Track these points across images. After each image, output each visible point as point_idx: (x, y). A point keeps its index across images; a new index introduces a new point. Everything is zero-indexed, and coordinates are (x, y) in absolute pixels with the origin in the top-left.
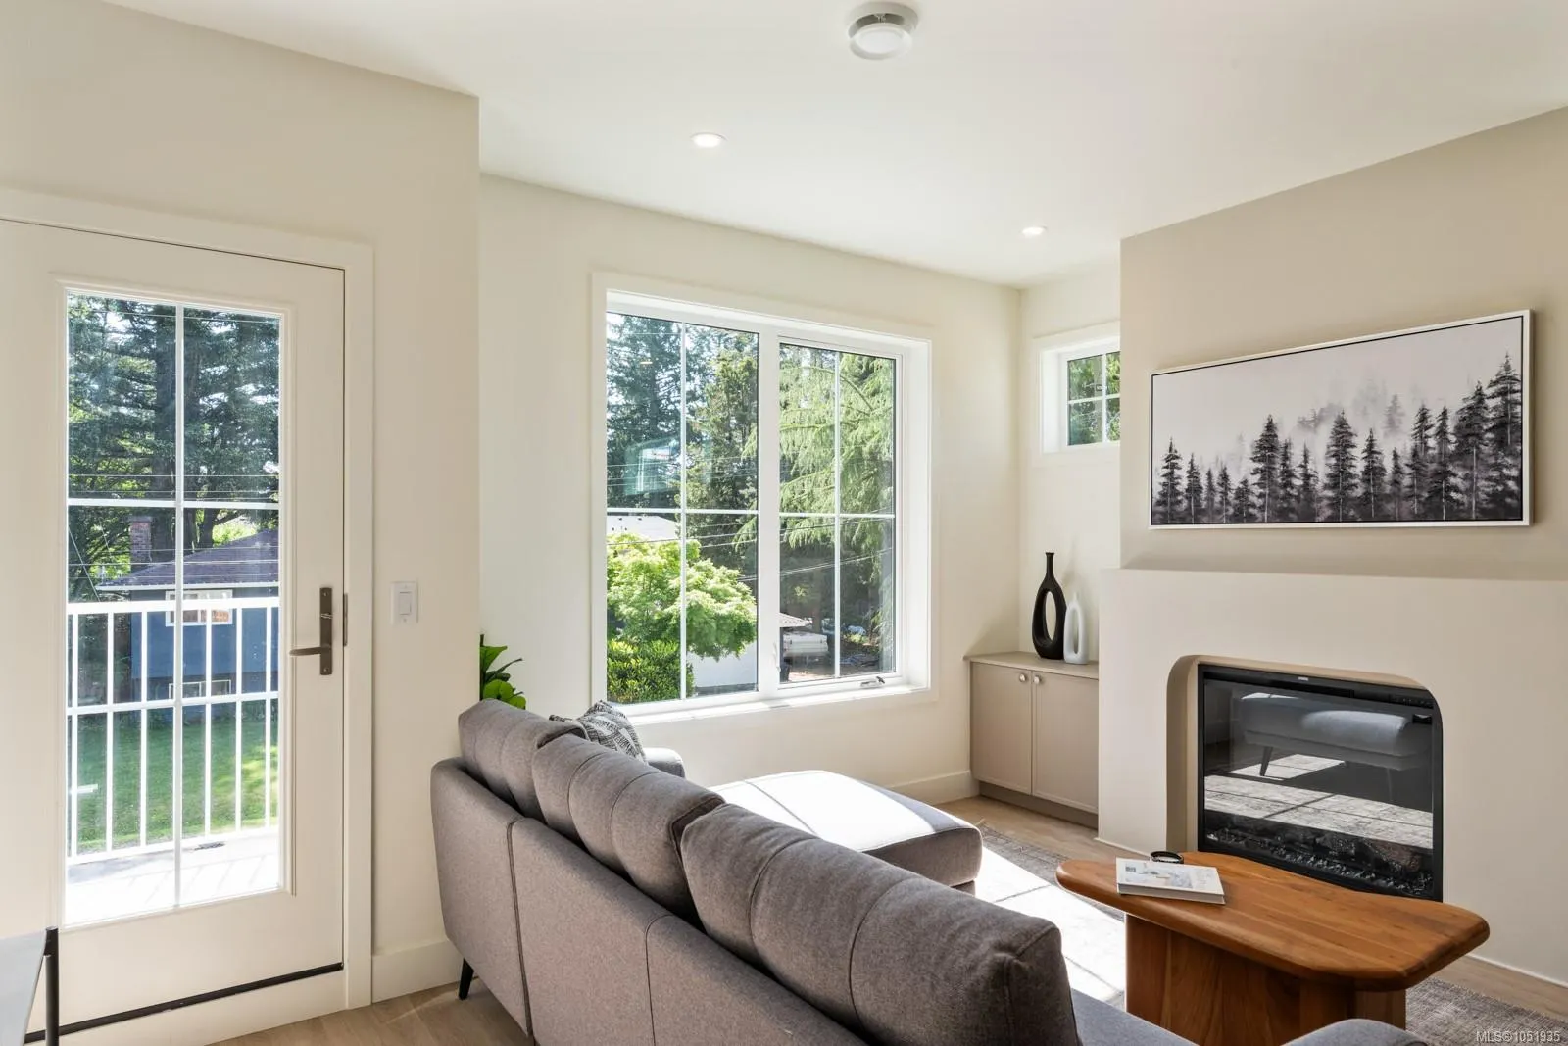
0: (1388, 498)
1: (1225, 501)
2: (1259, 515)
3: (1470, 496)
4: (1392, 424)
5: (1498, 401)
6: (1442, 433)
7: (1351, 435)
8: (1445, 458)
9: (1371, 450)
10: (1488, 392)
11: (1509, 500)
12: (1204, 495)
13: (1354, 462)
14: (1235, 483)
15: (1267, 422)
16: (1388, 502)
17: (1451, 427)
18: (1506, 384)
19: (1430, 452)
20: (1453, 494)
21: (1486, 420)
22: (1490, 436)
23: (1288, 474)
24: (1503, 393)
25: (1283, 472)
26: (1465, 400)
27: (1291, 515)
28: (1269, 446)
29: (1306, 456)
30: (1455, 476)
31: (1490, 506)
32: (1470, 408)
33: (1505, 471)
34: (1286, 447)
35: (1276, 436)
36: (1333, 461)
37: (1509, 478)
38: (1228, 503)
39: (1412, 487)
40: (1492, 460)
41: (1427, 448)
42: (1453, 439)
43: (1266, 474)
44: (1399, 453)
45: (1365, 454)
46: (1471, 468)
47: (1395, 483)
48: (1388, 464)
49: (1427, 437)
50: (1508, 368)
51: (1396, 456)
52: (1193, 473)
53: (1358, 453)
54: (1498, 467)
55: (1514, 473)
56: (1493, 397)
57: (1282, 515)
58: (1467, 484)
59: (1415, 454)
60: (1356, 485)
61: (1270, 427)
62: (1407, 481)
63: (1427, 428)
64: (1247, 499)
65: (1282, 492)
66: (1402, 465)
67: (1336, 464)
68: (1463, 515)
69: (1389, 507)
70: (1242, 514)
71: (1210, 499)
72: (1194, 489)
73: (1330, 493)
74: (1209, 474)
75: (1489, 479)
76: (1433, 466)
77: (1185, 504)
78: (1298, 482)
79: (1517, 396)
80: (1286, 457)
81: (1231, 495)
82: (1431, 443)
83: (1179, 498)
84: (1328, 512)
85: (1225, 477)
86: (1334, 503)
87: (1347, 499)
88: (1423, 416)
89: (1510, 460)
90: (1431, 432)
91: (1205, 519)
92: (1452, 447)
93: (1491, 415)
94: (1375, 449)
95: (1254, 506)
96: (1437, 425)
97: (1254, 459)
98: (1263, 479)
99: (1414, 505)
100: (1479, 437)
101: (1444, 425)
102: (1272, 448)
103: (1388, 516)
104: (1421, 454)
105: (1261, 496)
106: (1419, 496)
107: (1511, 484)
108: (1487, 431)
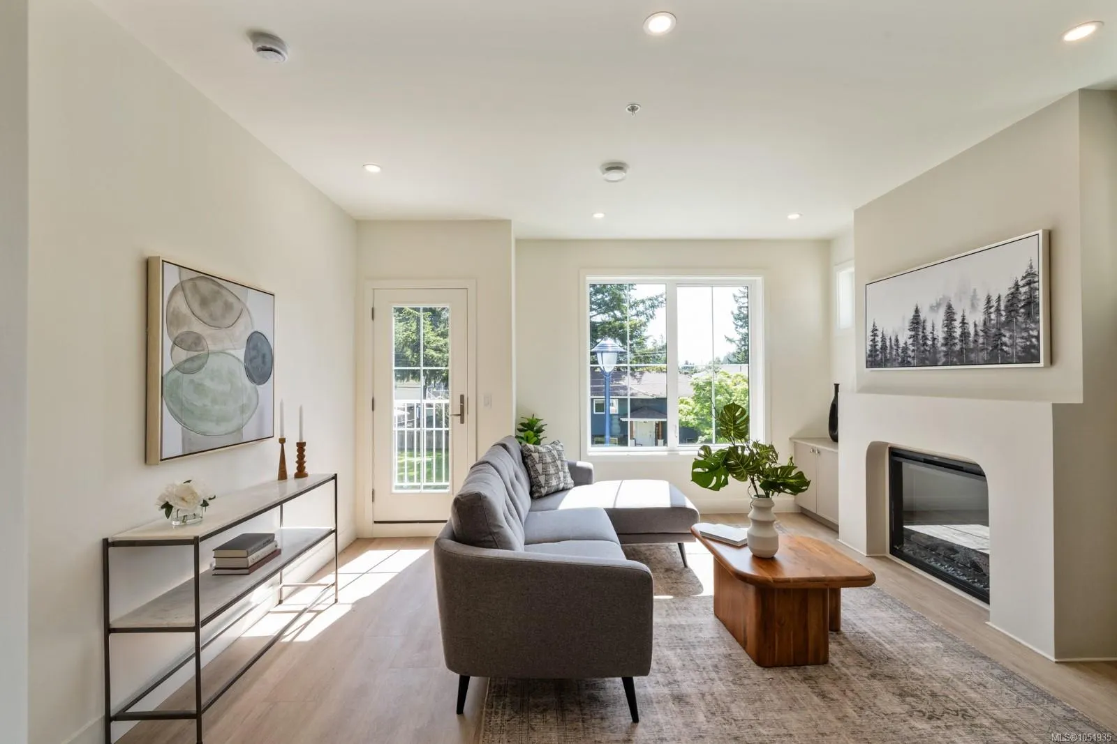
0: (972, 350)
1: (898, 354)
2: (912, 362)
3: (1012, 348)
4: (973, 306)
5: (1026, 289)
6: (998, 310)
7: (954, 313)
8: (1000, 326)
9: (963, 323)
10: (1021, 283)
11: (1033, 351)
12: (888, 351)
13: (956, 330)
14: (902, 344)
16: (972, 353)
17: (1002, 308)
18: (1030, 278)
19: (993, 322)
20: (1004, 348)
21: (1020, 301)
22: (1022, 310)
23: (925, 338)
24: (1029, 284)
25: (923, 336)
26: (1010, 289)
27: (927, 362)
28: (917, 323)
29: (933, 327)
30: (1005, 336)
31: (1023, 354)
32: (1012, 294)
33: (1031, 332)
34: (924, 322)
35: (919, 316)
36: (946, 329)
37: (1033, 337)
38: (898, 355)
39: (983, 344)
40: (1024, 326)
41: (991, 320)
42: (1003, 313)
43: (915, 337)
44: (977, 323)
45: (961, 325)
46: (1013, 331)
47: (976, 341)
48: (972, 331)
49: (991, 313)
50: (1031, 267)
51: (975, 325)
52: (883, 339)
53: (957, 324)
54: (1026, 330)
55: (1035, 333)
56: (1024, 286)
57: (922, 363)
58: (1011, 341)
59: (985, 324)
60: (956, 344)
61: (917, 311)
62: (981, 340)
63: (991, 307)
64: (907, 353)
65: (922, 348)
66: (979, 331)
67: (947, 331)
68: (1010, 360)
69: (973, 356)
70: (905, 363)
71: (891, 353)
72: (884, 348)
73: (944, 349)
74: (890, 339)
75: (1022, 338)
76: (994, 331)
77: (880, 356)
78: (929, 343)
79: (1036, 285)
80: (924, 329)
81: (900, 351)
82: (993, 316)
83: (878, 353)
84: (943, 360)
85: (897, 341)
86: (947, 354)
87: (953, 352)
88: (989, 301)
89: (1033, 326)
90: (992, 310)
91: (889, 365)
92: (1003, 319)
93: (1023, 298)
94: (966, 321)
95: (910, 357)
96: (996, 305)
97: (910, 330)
98: (914, 341)
99: (984, 355)
100: (1017, 311)
101: (999, 305)
102: (918, 323)
103: (972, 361)
104: (988, 324)
105: (913, 351)
106: (987, 349)
107: (1034, 340)
108: (1022, 307)
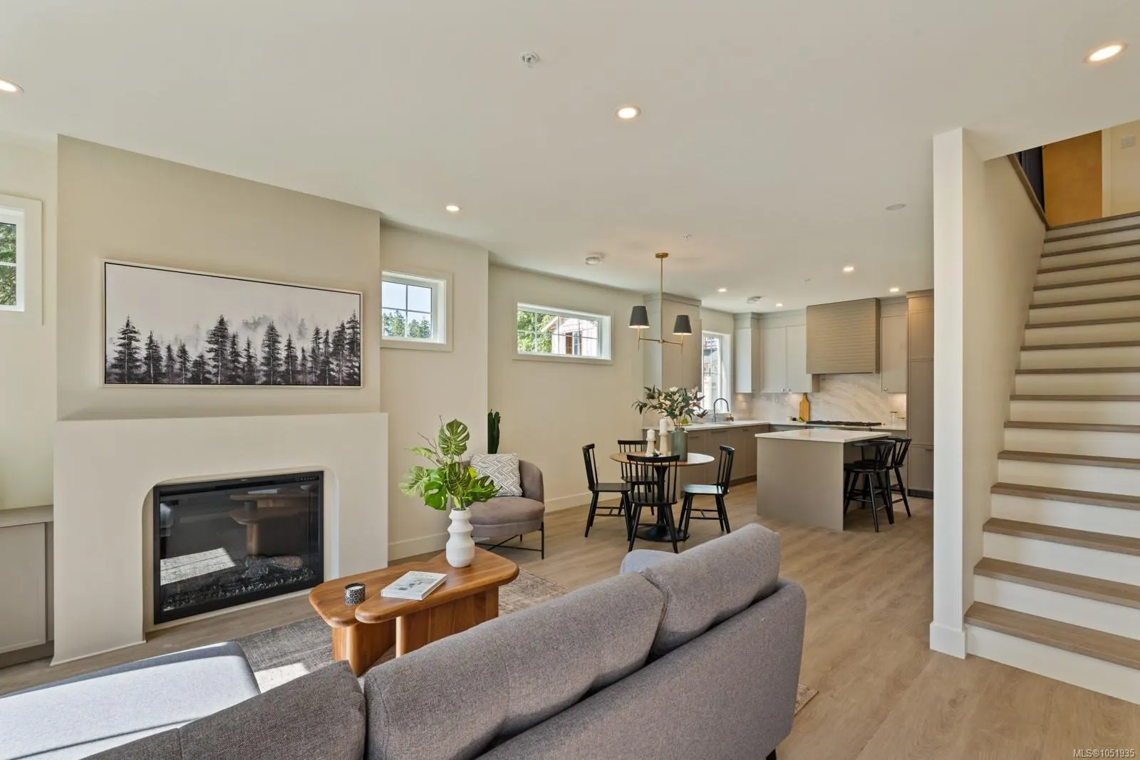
0: (299, 373)
1: (184, 367)
2: (214, 379)
3: (339, 374)
4: (301, 333)
5: (350, 331)
6: (326, 342)
7: (278, 336)
8: (327, 355)
9: (289, 346)
10: (347, 326)
11: (355, 377)
12: (164, 363)
13: (280, 352)
14: (193, 355)
15: (220, 319)
16: (299, 375)
17: (330, 340)
18: (354, 324)
19: (321, 350)
20: (332, 373)
21: (346, 339)
22: (347, 346)
23: (236, 354)
24: (353, 328)
25: (232, 353)
26: (337, 328)
27: (238, 380)
28: (220, 334)
29: (249, 344)
30: (332, 364)
31: (348, 379)
32: (339, 332)
33: (354, 363)
34: (234, 337)
35: (226, 329)
36: (267, 349)
37: (355, 367)
38: (187, 370)
39: (312, 367)
40: (348, 358)
41: (319, 349)
42: (332, 346)
43: (219, 353)
44: (305, 349)
45: (286, 348)
46: (339, 360)
47: (303, 365)
48: (299, 355)
49: (319, 343)
50: (355, 316)
51: (303, 351)
52: (152, 345)
53: (282, 346)
54: (350, 361)
55: (357, 365)
56: (349, 328)
57: (232, 380)
58: (338, 368)
59: (313, 351)
60: (281, 365)
61: (222, 322)
62: (309, 364)
63: (319, 339)
64: (203, 368)
65: (231, 365)
66: (307, 356)
67: (268, 352)
68: (336, 383)
69: (300, 377)
70: (199, 376)
71: (170, 366)
72: (153, 358)
73: (265, 368)
74: (169, 349)
75: (347, 367)
76: (322, 358)
77: (144, 368)
78: (243, 360)
79: (358, 330)
80: (234, 343)
81: (189, 365)
82: (322, 346)
83: (138, 364)
84: (264, 379)
85: (183, 352)
86: (267, 374)
87: (275, 372)
88: (317, 332)
89: (355, 359)
90: (321, 341)
91: (165, 380)
92: (331, 350)
93: (348, 337)
94: (292, 345)
95: (209, 372)
96: (324, 337)
97: (209, 342)
98: (216, 355)
99: (312, 377)
100: (343, 346)
101: (327, 338)
102: (224, 337)
103: (299, 382)
104: (316, 351)
105: (215, 367)
106: (315, 373)
107: (356, 369)
108: (347, 344)
